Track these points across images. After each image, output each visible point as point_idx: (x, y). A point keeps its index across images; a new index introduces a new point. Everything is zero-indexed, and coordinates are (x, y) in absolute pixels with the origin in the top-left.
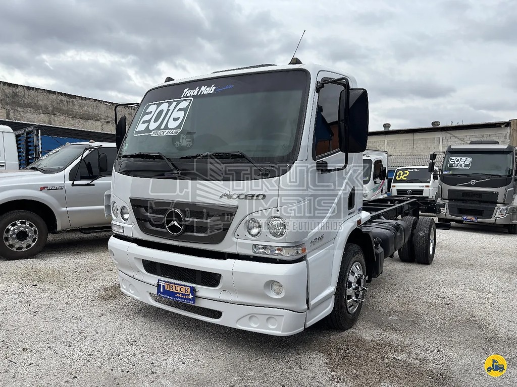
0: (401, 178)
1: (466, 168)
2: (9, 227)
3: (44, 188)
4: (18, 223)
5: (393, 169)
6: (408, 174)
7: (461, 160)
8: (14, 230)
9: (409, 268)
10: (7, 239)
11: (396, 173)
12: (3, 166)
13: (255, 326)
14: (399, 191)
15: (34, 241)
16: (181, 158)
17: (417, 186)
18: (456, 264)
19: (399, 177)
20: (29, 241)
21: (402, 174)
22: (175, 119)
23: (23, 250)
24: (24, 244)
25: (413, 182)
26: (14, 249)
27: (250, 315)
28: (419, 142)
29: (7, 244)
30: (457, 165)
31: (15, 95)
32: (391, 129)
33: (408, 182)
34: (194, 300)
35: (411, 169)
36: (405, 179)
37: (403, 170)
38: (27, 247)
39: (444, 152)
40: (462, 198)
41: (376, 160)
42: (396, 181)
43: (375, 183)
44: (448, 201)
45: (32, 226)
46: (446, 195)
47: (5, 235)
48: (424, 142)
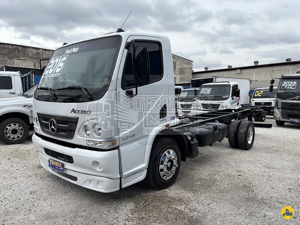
0: (257, 95)
1: (293, 88)
2: (7, 127)
3: (26, 106)
4: (12, 124)
5: (253, 89)
6: (262, 93)
7: (290, 83)
8: (10, 128)
9: (233, 152)
10: (6, 134)
11: (255, 92)
12: (14, 94)
13: (92, 186)
14: (256, 104)
15: (21, 135)
16: (57, 90)
17: (267, 100)
18: (267, 150)
19: (256, 95)
20: (18, 134)
21: (258, 93)
22: (60, 67)
23: (16, 139)
24: (15, 136)
25: (265, 98)
26: (11, 139)
27: (89, 180)
28: (276, 72)
29: (6, 136)
30: (287, 87)
31: (38, 54)
32: (259, 64)
33: (262, 98)
34: (63, 170)
35: (264, 89)
36: (260, 96)
37: (259, 90)
38: (17, 138)
39: (280, 79)
40: (290, 108)
41: (234, 85)
42: (254, 97)
43: (233, 99)
44: (281, 110)
45: (20, 127)
46: (280, 106)
47: (5, 131)
48: (279, 72)
